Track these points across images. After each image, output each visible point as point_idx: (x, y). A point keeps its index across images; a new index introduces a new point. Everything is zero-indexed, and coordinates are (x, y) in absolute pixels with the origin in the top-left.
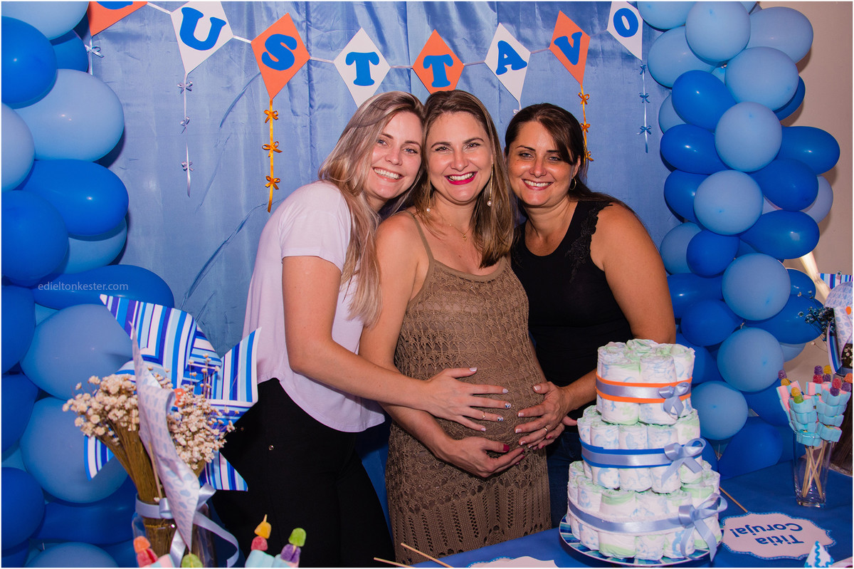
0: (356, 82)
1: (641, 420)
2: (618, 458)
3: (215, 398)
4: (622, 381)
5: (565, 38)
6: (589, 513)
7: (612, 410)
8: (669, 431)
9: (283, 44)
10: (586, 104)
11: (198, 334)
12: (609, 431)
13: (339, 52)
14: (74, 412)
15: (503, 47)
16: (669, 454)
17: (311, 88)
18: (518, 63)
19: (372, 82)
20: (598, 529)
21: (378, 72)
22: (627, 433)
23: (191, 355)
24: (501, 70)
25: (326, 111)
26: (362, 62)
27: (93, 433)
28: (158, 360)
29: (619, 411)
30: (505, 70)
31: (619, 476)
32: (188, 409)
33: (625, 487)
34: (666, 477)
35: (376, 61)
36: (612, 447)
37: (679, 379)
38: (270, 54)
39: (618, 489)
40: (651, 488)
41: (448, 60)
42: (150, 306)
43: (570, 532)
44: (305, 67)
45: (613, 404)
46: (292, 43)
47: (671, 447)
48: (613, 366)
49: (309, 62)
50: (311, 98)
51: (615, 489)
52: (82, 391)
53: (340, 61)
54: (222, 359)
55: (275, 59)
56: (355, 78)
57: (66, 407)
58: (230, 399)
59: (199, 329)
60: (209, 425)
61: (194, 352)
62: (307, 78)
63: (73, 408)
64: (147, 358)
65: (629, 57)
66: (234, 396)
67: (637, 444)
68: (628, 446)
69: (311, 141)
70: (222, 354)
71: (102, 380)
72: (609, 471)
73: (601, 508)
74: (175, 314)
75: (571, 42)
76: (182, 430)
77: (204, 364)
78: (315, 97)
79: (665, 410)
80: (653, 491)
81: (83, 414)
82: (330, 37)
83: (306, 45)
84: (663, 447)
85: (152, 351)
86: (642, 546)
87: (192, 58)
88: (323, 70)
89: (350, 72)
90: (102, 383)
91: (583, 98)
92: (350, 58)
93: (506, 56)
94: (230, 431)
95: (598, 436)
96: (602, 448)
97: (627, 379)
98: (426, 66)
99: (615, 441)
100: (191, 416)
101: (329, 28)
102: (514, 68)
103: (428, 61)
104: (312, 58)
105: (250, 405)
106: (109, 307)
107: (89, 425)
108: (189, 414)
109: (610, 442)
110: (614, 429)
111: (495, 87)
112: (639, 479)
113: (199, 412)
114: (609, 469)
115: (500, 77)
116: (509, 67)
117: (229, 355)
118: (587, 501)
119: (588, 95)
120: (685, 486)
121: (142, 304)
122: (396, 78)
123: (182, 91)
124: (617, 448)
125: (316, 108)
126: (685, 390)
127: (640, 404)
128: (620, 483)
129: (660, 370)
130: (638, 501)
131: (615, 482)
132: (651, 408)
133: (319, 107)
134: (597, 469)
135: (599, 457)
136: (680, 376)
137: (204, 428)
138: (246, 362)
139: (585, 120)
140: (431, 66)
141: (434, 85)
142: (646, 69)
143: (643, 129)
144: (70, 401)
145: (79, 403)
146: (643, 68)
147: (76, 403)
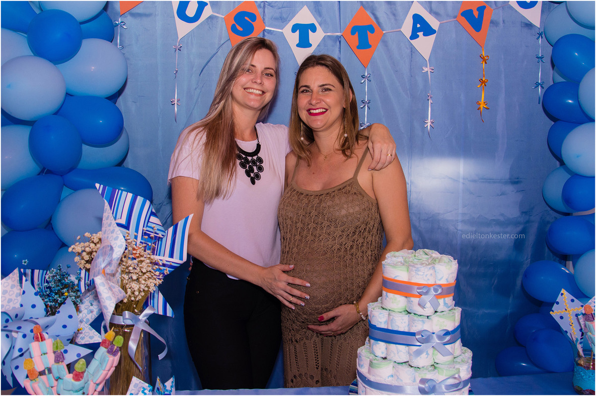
0: (298, 45)
1: (407, 309)
2: (390, 336)
3: (159, 255)
4: (393, 278)
5: (471, 11)
7: (386, 299)
8: (423, 320)
9: (246, 18)
10: (486, 63)
11: (153, 214)
12: (381, 313)
13: (287, 24)
14: (74, 252)
15: (417, 18)
18: (428, 31)
19: (310, 45)
21: (315, 38)
22: (392, 317)
23: (147, 226)
24: (414, 36)
26: (304, 31)
27: (84, 267)
28: (127, 227)
29: (395, 301)
30: (418, 36)
31: (386, 348)
32: (142, 259)
35: (314, 30)
36: (383, 326)
38: (236, 25)
39: (385, 359)
40: (408, 361)
41: (371, 29)
42: (124, 193)
45: (386, 294)
46: (253, 17)
47: (420, 333)
49: (264, 30)
51: (382, 358)
52: (80, 241)
53: (287, 31)
54: (166, 232)
55: (240, 29)
56: (298, 42)
57: (70, 250)
58: (169, 257)
61: (150, 224)
63: (74, 250)
64: (119, 225)
65: (529, 25)
66: (171, 256)
67: (398, 327)
70: (167, 229)
71: (92, 236)
73: (369, 370)
75: (476, 14)
76: (136, 271)
77: (152, 232)
80: (409, 364)
81: (79, 254)
82: (281, 13)
83: (262, 19)
84: (416, 332)
85: (123, 221)
87: (183, 29)
89: (293, 39)
90: (92, 237)
91: (483, 58)
92: (295, 28)
93: (418, 26)
95: (373, 316)
96: (375, 326)
98: (353, 33)
99: (385, 322)
100: (143, 263)
101: (281, 6)
102: (425, 35)
103: (355, 30)
104: (266, 28)
105: (181, 262)
106: (101, 191)
107: (83, 262)
108: (142, 261)
109: (381, 322)
110: (385, 313)
113: (148, 261)
114: (380, 342)
115: (413, 42)
116: (420, 34)
117: (171, 230)
119: (488, 56)
121: (120, 191)
122: (330, 43)
123: (176, 51)
124: (386, 327)
127: (406, 297)
128: (387, 354)
131: (383, 353)
132: (412, 301)
137: (150, 271)
138: (181, 235)
139: (484, 76)
140: (357, 33)
141: (358, 47)
142: (543, 35)
143: (537, 84)
144: (72, 247)
145: (78, 248)
146: (540, 34)
147: (76, 247)
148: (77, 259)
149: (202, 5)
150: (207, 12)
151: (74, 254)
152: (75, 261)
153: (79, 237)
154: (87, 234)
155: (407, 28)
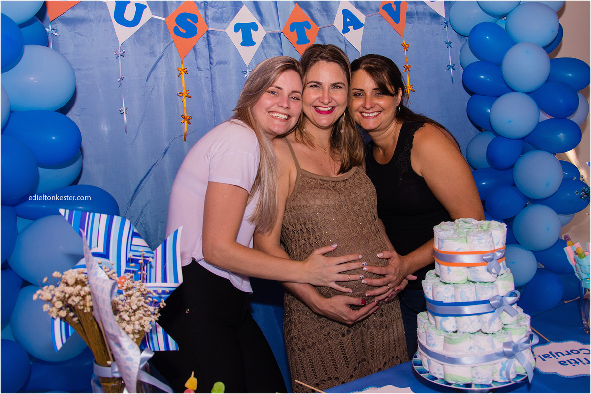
0: (242, 44)
1: (470, 279)
2: (454, 309)
3: (150, 282)
4: (455, 251)
5: (390, 5)
6: (435, 351)
7: (448, 273)
8: (491, 287)
9: (188, 20)
10: (407, 51)
11: (135, 235)
12: (446, 289)
13: (229, 23)
16: (493, 304)
17: (210, 50)
18: (357, 25)
19: (254, 44)
20: (442, 363)
21: (258, 36)
23: (130, 250)
24: (346, 30)
25: (221, 66)
26: (246, 30)
27: (58, 316)
28: (106, 255)
29: (454, 274)
30: (349, 30)
31: (456, 322)
32: (130, 292)
33: (461, 330)
34: (491, 321)
35: (256, 29)
36: (449, 301)
37: (497, 247)
38: (179, 27)
39: (456, 332)
40: (480, 330)
41: (307, 25)
42: (97, 215)
43: (421, 365)
44: (205, 35)
45: (448, 269)
46: (195, 18)
47: (494, 298)
48: (447, 240)
49: (208, 31)
50: (210, 57)
51: (453, 332)
52: (48, 284)
53: (230, 30)
54: (154, 252)
55: (183, 31)
56: (242, 40)
57: (35, 297)
58: (162, 282)
59: (136, 231)
60: (146, 303)
62: (207, 43)
63: (41, 297)
64: (97, 255)
65: (436, 16)
66: (165, 279)
67: (469, 298)
68: (462, 299)
69: (212, 88)
70: (155, 249)
72: (448, 319)
73: (444, 347)
74: (117, 220)
75: (394, 7)
76: (125, 308)
77: (140, 256)
78: (213, 56)
79: (488, 271)
80: (482, 332)
81: (49, 301)
82: (222, 13)
83: (204, 19)
84: (488, 299)
85: (100, 249)
86: (477, 374)
87: (123, 33)
88: (218, 37)
89: (237, 38)
91: (405, 47)
92: (237, 27)
93: (348, 20)
94: (162, 307)
95: (438, 293)
96: (442, 302)
97: (458, 249)
98: (292, 30)
99: (452, 296)
100: (133, 298)
101: (221, 7)
102: (354, 28)
103: (293, 26)
104: (210, 29)
106: (67, 218)
107: (55, 310)
108: (130, 296)
109: (448, 297)
110: (450, 287)
111: (342, 42)
112: (471, 324)
113: (138, 294)
114: (449, 317)
115: (345, 35)
116: (351, 27)
117: (159, 249)
118: (434, 343)
119: (408, 45)
120: (506, 327)
121: (91, 214)
122: (271, 40)
123: (118, 57)
124: (453, 301)
125: (214, 64)
126: (501, 255)
127: (468, 267)
128: (457, 327)
129: (482, 241)
130: (471, 340)
131: (453, 327)
132: (477, 270)
133: (217, 63)
134: (439, 318)
135: (440, 309)
136: (497, 244)
137: (142, 306)
138: (172, 255)
139: (407, 63)
140: (295, 30)
141: (298, 43)
142: (449, 24)
143: (449, 67)
144: (39, 292)
145: (45, 293)
146: (446, 23)
147: (43, 293)
148: (46, 307)
149: (140, 8)
150: (147, 15)
151: (41, 302)
152: (44, 310)
153: (45, 279)
154: (56, 274)
155: (339, 22)
